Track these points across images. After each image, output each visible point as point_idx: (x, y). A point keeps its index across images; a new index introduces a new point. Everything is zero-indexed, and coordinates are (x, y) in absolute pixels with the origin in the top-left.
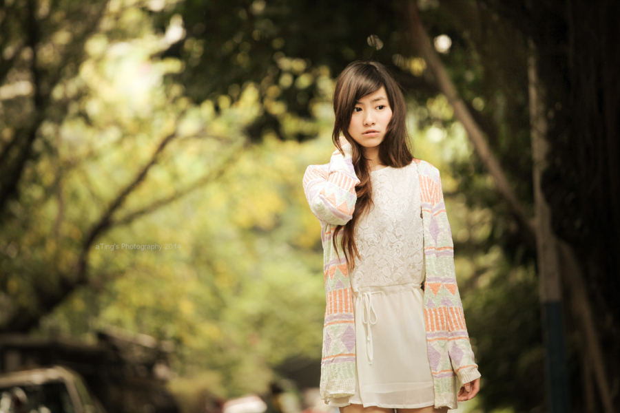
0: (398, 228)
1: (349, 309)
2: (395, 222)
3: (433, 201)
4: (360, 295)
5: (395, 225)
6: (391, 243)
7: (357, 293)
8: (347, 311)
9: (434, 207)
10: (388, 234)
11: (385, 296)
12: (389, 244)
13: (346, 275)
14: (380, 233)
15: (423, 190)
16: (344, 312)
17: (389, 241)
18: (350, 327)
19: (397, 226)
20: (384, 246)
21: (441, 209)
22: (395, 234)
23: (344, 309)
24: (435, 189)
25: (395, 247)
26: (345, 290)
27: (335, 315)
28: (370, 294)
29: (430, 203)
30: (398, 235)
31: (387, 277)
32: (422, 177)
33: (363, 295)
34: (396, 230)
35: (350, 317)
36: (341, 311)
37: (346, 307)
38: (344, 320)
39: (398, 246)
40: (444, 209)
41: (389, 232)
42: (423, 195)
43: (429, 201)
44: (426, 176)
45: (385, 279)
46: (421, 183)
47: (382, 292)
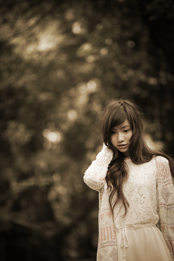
0: (141, 190)
1: (113, 237)
2: (139, 186)
3: (164, 177)
4: (120, 231)
5: (139, 188)
6: (137, 199)
7: (118, 229)
8: (112, 239)
9: (165, 180)
10: (135, 193)
11: (134, 231)
12: (135, 199)
13: (110, 217)
14: (130, 193)
15: (158, 169)
16: (110, 240)
17: (136, 198)
18: (114, 248)
19: (140, 189)
20: (132, 200)
21: (169, 182)
22: (139, 194)
23: (110, 238)
24: (166, 169)
25: (139, 201)
26: (110, 226)
27: (105, 241)
28: (125, 229)
29: (162, 178)
30: (141, 194)
31: (134, 219)
32: (158, 162)
33: (122, 230)
34: (140, 191)
35: (114, 242)
36: (108, 239)
37: (111, 237)
38: (110, 244)
39: (141, 200)
40: (172, 182)
41: (136, 192)
42: (158, 173)
43: (162, 176)
44: (160, 162)
45: (134, 220)
46: (157, 165)
47: (132, 228)
